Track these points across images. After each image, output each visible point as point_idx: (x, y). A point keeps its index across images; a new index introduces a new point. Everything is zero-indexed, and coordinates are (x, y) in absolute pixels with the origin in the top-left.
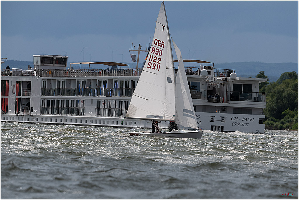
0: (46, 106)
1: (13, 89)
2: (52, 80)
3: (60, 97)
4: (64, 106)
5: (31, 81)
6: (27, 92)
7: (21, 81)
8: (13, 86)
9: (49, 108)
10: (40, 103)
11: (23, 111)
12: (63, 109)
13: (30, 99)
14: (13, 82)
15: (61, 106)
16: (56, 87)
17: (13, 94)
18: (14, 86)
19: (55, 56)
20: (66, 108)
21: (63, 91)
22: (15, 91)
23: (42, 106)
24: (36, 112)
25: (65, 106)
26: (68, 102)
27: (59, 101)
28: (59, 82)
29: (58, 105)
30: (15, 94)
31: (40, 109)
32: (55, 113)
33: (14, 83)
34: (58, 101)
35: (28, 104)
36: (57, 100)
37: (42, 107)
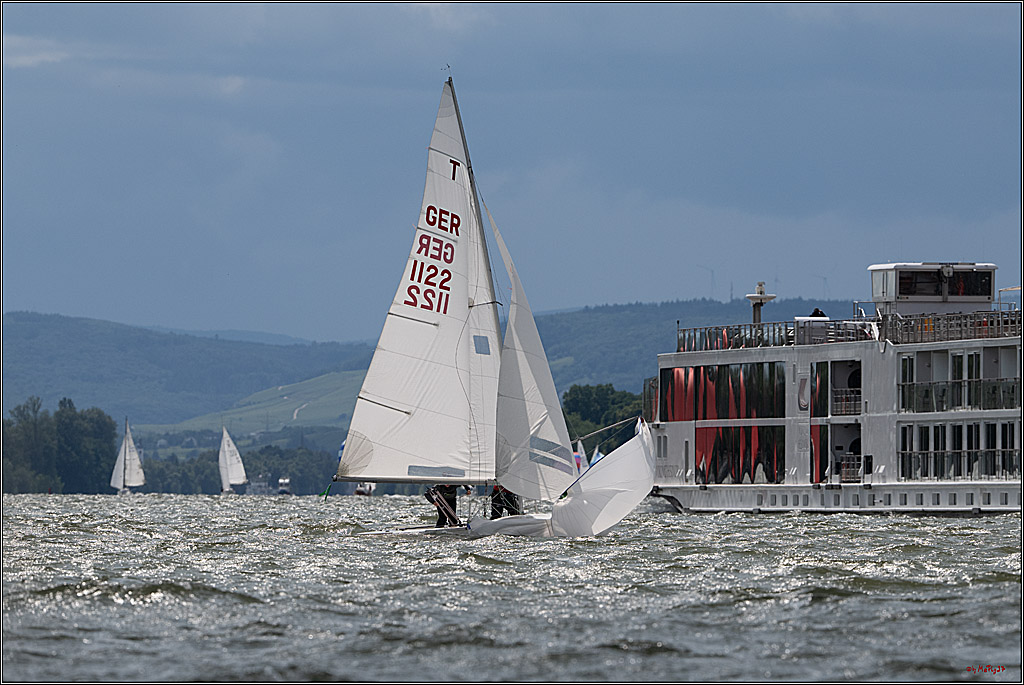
0: (916, 448)
1: (801, 392)
2: (935, 351)
3: (964, 413)
4: (978, 448)
5: (860, 362)
6: (847, 400)
7: (827, 362)
8: (798, 381)
9: (926, 457)
10: (894, 438)
11: (838, 469)
12: (976, 459)
13: (859, 425)
14: (797, 366)
15: (970, 446)
16: (950, 379)
17: (801, 409)
18: (804, 381)
19: (948, 265)
20: (986, 453)
21: (973, 391)
22: (806, 400)
23: (904, 448)
24: (881, 471)
25: (982, 446)
26: (991, 429)
27: (960, 427)
28: (958, 360)
29: (957, 444)
30: (807, 409)
31: (895, 462)
32: (949, 471)
33: (804, 372)
34: (957, 431)
35: (856, 447)
36: (954, 427)
37: (903, 454)
